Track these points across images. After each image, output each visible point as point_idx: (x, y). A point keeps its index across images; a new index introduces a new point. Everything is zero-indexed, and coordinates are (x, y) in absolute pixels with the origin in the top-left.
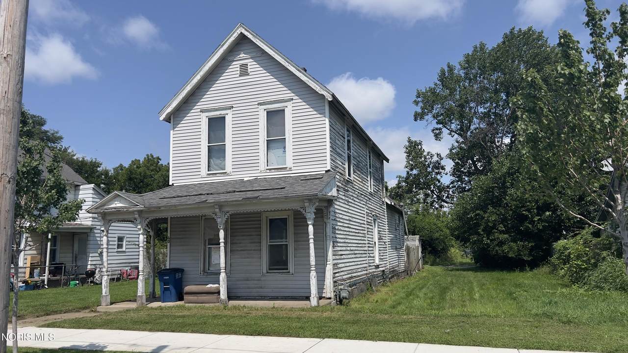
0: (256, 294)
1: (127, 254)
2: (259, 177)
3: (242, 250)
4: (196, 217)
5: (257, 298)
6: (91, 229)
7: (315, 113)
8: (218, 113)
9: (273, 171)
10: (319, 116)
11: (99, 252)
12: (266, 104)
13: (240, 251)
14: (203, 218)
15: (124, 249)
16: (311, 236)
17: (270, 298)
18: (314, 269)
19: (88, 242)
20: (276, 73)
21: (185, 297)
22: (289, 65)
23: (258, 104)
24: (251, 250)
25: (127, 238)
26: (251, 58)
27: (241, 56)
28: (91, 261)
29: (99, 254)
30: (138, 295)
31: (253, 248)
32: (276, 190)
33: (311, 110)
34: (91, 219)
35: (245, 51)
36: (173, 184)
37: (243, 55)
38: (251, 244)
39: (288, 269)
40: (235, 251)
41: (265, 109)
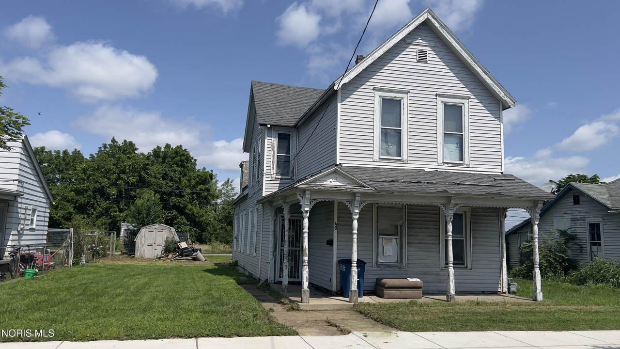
1: (37, 232)
2: (439, 170)
3: (419, 243)
6: (16, 197)
8: (393, 95)
9: (451, 165)
10: (494, 119)
12: (443, 97)
15: (34, 226)
18: (538, 266)
20: (454, 68)
22: (477, 66)
25: (38, 211)
26: (430, 46)
28: (12, 240)
29: (18, 231)
31: (431, 242)
33: (487, 112)
35: (423, 38)
36: (340, 164)
37: (421, 41)
38: (429, 238)
39: (464, 264)
40: (411, 243)
41: (442, 102)
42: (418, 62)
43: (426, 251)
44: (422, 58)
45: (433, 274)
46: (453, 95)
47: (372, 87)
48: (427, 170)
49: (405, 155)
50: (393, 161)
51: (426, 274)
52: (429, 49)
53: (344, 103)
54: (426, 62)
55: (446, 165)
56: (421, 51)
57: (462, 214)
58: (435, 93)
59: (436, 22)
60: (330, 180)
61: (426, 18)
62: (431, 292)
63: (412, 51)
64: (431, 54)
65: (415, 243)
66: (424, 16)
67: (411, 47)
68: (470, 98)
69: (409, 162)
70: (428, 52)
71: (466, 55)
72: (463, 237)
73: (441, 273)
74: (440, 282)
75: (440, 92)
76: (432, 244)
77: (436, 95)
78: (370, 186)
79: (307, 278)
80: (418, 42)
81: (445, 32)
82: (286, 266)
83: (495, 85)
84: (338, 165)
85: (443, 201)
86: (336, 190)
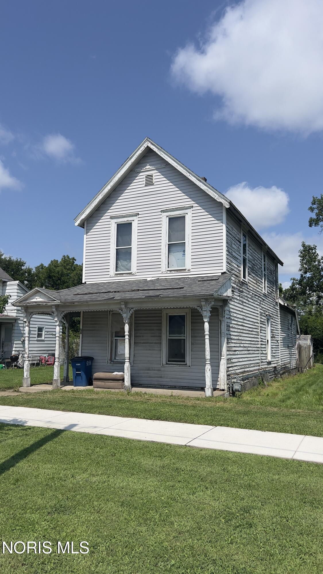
0: (156, 383)
1: (46, 342)
2: (160, 278)
3: (144, 343)
4: (105, 311)
5: (157, 386)
6: (16, 320)
7: (213, 219)
8: (125, 219)
9: (173, 272)
10: (217, 222)
11: (22, 340)
12: (168, 212)
13: (142, 343)
14: (111, 313)
15: (43, 338)
16: (207, 332)
17: (169, 387)
18: (209, 362)
19: (13, 331)
20: (177, 183)
21: (94, 382)
22: (191, 175)
23: (161, 211)
24: (152, 343)
25: (46, 328)
26: (156, 169)
27: (147, 167)
28: (15, 347)
29: (22, 342)
30: (54, 378)
31: (154, 341)
32: (176, 290)
33: (210, 216)
34: (16, 311)
35: (151, 163)
36: (85, 282)
37: (149, 167)
38: (153, 338)
40: (138, 343)
41: (167, 216)
42: (146, 186)
43: (150, 350)
44: (149, 181)
45: (155, 370)
46: (176, 208)
47: (109, 217)
50: (124, 275)
51: (149, 370)
52: (156, 171)
53: (89, 233)
54: (153, 184)
55: (169, 272)
56: (148, 176)
57: (185, 315)
63: (141, 178)
64: (157, 176)
67: (141, 174)
68: (192, 207)
69: (137, 274)
70: (154, 175)
72: (185, 337)
73: (162, 369)
74: (161, 377)
75: (164, 208)
76: (155, 343)
78: (57, 299)
80: (146, 169)
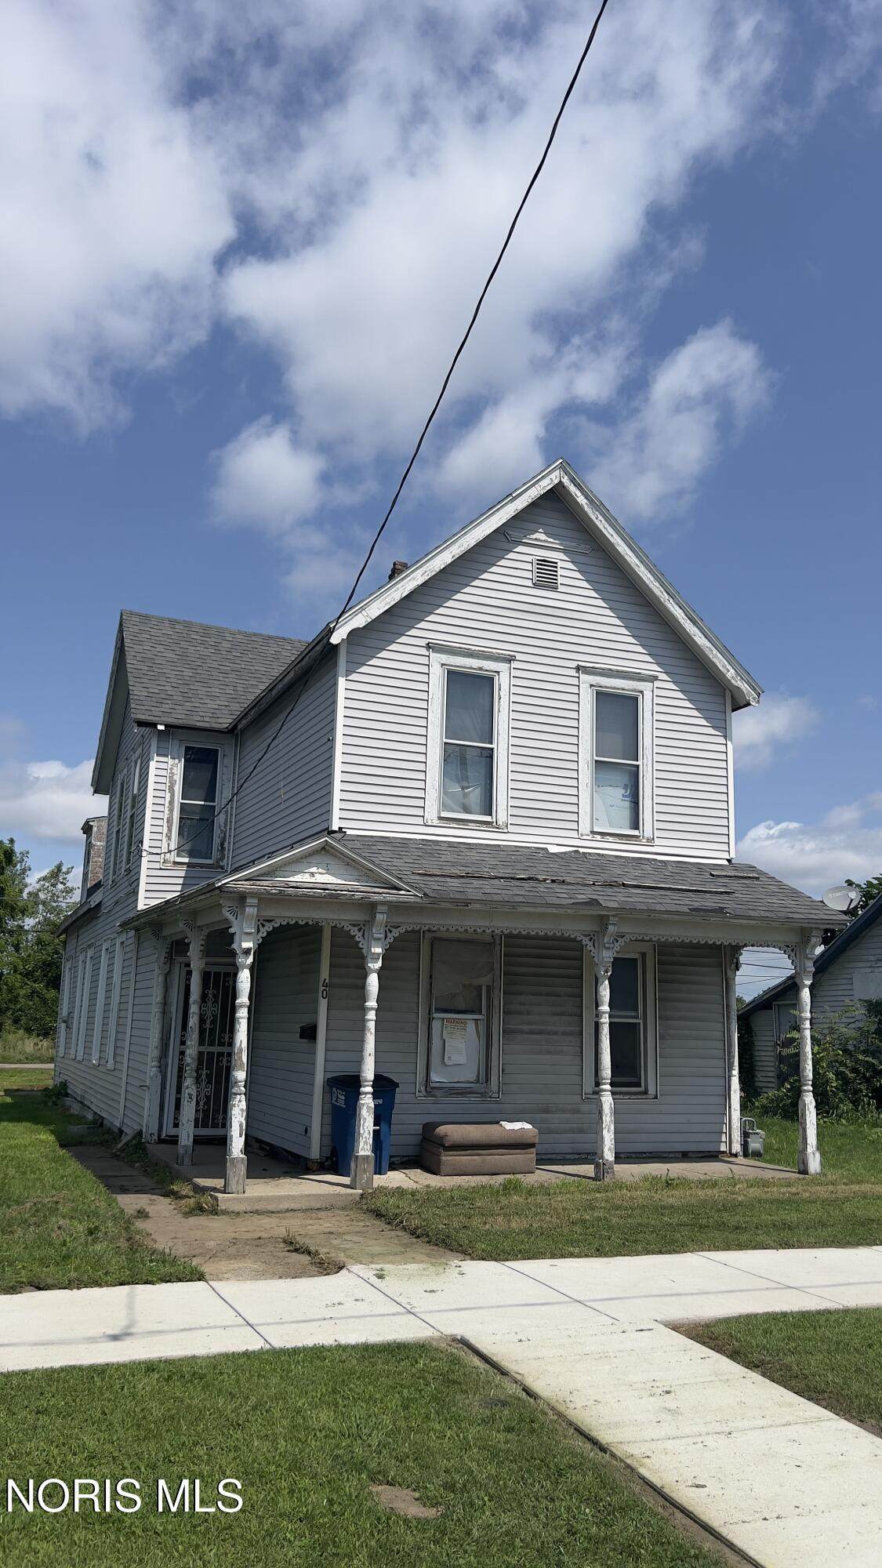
0: (567, 1148)
2: (580, 849)
3: (532, 1032)
5: (568, 1157)
7: (704, 722)
8: (474, 663)
9: (611, 839)
10: (712, 731)
12: (594, 674)
13: (527, 1033)
21: (446, 1159)
24: (555, 1033)
26: (564, 551)
27: (538, 536)
31: (562, 1028)
35: (551, 530)
36: (340, 828)
37: (543, 537)
38: (557, 1018)
39: (639, 1085)
40: (513, 1032)
41: (591, 686)
42: (535, 586)
43: (549, 1052)
44: (546, 577)
45: (563, 1111)
46: (618, 671)
47: (424, 642)
48: (553, 849)
49: (501, 813)
50: (472, 826)
51: (547, 1111)
52: (562, 556)
53: (354, 677)
54: (555, 589)
55: (598, 837)
56: (543, 562)
57: (635, 960)
58: (574, 664)
59: (579, 494)
60: (312, 870)
61: (556, 482)
62: (559, 1157)
63: (521, 560)
64: (567, 570)
65: (522, 1032)
66: (553, 476)
67: (520, 549)
68: (656, 678)
69: (511, 829)
70: (560, 564)
71: (649, 575)
72: (637, 1017)
73: (585, 1107)
74: (581, 1131)
75: (587, 661)
76: (564, 1033)
77: (578, 668)
78: (412, 887)
79: (241, 1125)
80: (536, 539)
81: (600, 518)
82: (190, 1095)
83: (715, 651)
84: (335, 832)
85: (587, 927)
86: (325, 897)
